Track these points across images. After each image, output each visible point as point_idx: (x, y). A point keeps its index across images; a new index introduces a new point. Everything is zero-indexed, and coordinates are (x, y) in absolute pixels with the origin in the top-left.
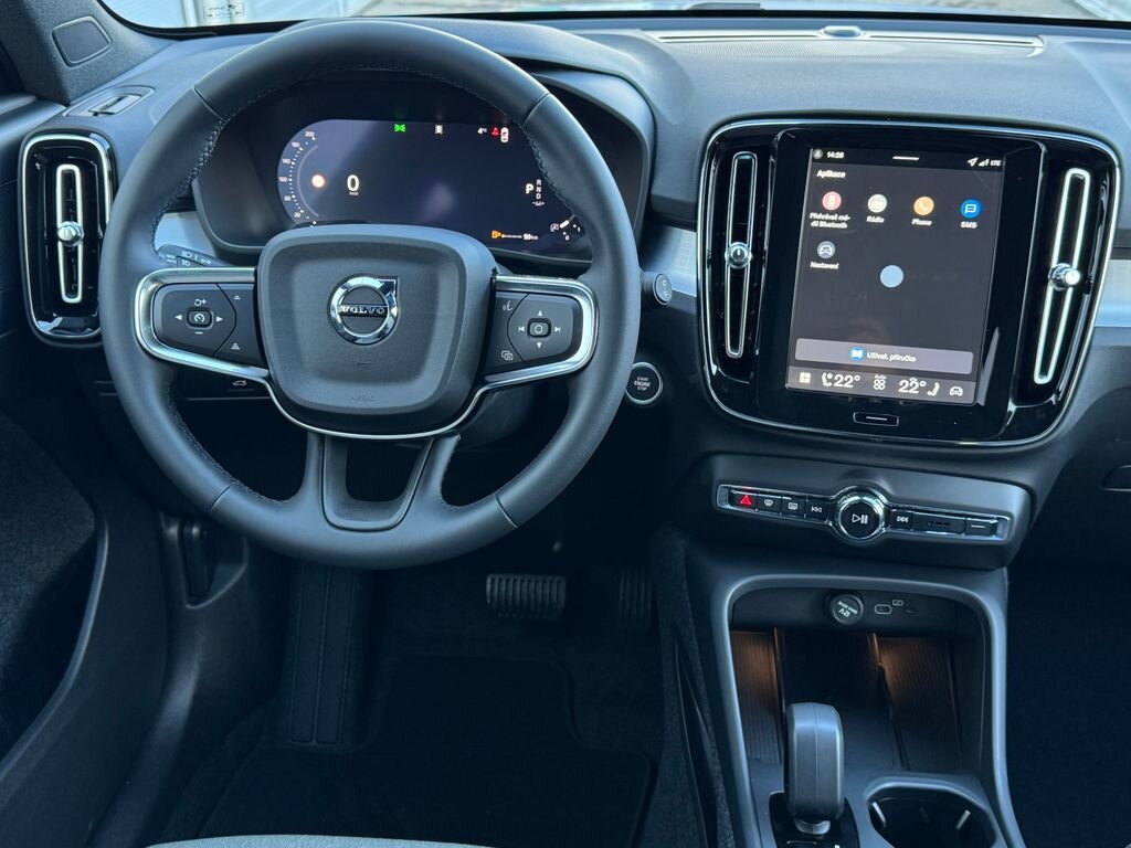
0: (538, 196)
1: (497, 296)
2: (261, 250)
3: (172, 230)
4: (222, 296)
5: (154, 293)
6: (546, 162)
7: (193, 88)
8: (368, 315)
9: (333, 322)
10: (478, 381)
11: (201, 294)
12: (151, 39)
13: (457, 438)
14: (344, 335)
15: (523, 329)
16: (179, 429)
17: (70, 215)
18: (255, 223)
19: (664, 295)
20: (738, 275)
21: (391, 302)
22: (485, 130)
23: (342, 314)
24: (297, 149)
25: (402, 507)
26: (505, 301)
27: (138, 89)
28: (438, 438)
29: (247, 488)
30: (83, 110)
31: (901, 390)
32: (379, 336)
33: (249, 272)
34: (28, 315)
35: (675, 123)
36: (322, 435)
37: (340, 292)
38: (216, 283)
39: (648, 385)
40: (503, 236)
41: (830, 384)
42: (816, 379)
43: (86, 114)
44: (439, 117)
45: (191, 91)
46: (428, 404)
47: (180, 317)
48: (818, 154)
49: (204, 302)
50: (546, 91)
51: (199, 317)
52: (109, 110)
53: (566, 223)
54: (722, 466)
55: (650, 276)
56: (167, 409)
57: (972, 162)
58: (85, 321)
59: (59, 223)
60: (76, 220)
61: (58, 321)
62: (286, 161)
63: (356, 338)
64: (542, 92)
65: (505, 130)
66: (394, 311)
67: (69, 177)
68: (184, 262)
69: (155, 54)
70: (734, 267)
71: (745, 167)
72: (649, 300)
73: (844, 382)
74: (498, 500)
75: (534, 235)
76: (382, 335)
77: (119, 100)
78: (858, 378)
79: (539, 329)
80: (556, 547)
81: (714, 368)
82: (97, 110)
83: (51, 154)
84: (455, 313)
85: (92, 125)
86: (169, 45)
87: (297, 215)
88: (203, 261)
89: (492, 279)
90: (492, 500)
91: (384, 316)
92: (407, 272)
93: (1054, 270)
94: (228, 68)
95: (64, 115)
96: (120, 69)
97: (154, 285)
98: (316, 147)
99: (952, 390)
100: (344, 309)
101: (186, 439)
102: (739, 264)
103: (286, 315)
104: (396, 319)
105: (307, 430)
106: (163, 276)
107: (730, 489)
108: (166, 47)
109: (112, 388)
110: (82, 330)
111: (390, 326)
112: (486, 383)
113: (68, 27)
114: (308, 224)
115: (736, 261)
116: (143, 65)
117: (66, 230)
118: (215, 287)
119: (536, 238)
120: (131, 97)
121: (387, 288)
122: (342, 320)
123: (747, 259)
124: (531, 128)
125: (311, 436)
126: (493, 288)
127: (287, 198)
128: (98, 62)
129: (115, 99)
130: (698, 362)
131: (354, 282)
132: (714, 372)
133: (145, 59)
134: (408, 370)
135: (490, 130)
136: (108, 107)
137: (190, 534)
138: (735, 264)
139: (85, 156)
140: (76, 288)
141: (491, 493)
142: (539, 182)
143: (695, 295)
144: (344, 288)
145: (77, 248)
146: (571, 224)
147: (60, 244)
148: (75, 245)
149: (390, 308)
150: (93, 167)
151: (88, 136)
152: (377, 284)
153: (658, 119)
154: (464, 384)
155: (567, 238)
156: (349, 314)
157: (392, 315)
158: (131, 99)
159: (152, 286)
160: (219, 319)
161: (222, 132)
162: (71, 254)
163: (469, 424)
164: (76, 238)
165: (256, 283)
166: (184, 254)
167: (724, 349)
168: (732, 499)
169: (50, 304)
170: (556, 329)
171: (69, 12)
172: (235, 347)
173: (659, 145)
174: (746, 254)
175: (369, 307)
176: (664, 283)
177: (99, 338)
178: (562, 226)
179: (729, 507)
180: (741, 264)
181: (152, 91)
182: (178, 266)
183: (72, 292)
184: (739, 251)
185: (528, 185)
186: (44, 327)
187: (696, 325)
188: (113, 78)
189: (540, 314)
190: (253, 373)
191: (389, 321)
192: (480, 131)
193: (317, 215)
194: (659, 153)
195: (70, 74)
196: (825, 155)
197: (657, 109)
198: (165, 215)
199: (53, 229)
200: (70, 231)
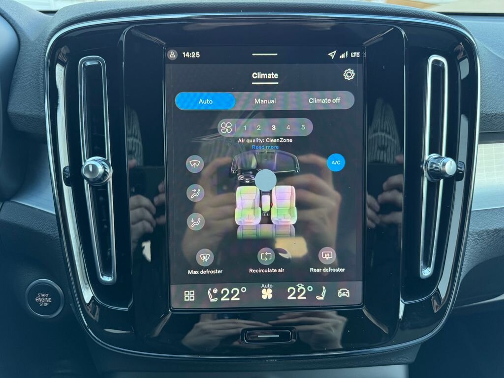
31: (289, 298)
39: (49, 300)
41: (216, 300)
42: (201, 296)
48: (172, 55)
57: (332, 55)
73: (230, 296)
78: (244, 289)
93: (427, 162)
123: (105, 174)
174: (100, 171)
180: (99, 181)
184: (90, 166)
196: (180, 55)
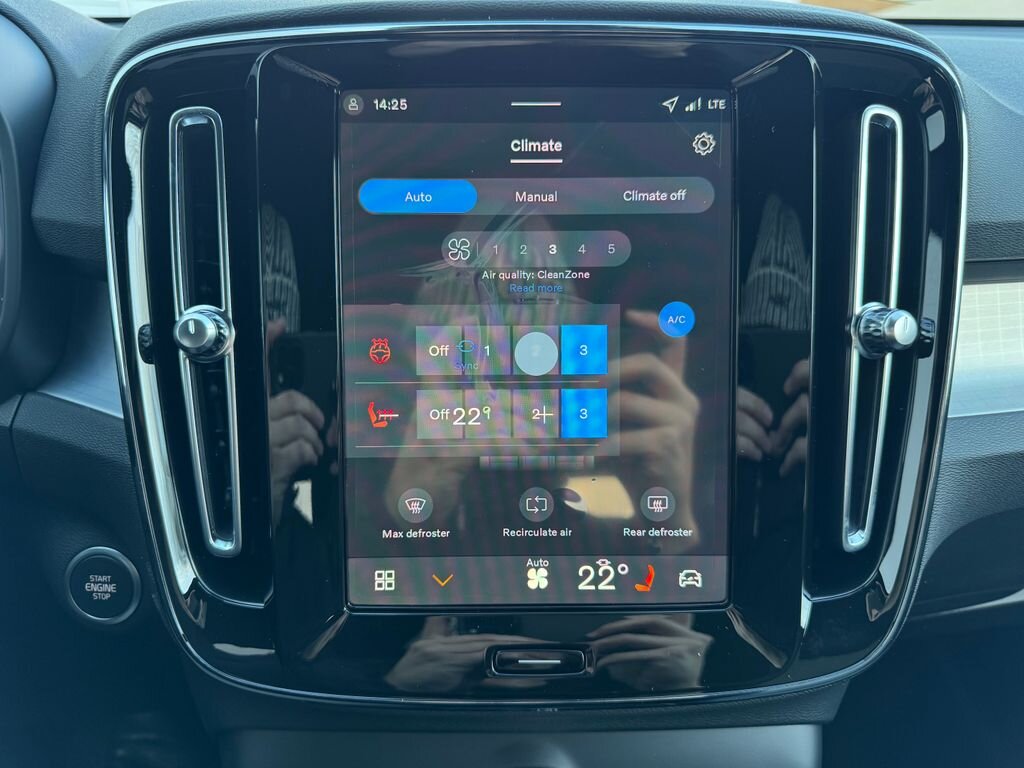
31: (582, 586)
39: (111, 588)
48: (353, 105)
57: (670, 104)
93: (859, 318)
99: (682, 576)
115: (188, 345)
153: (60, 74)
174: (210, 332)
184: (193, 323)
196: (368, 106)
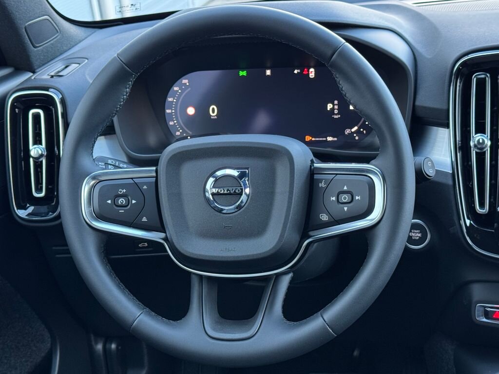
0: (336, 112)
1: (315, 178)
2: (160, 156)
3: (102, 147)
4: (135, 187)
5: (94, 186)
6: (345, 87)
7: (116, 55)
8: (230, 194)
9: (208, 200)
10: (304, 236)
11: (123, 186)
12: (83, 29)
13: (291, 275)
14: (215, 208)
15: (334, 199)
16: (110, 274)
17: (37, 141)
18: (152, 139)
19: (430, 172)
20: (481, 156)
21: (245, 184)
22: (299, 71)
23: (213, 194)
24: (177, 91)
25: (256, 323)
26: (320, 181)
27: (78, 60)
28: (278, 276)
29: (153, 313)
30: (44, 75)
32: (237, 208)
33: (152, 170)
34: (11, 206)
35: (429, 57)
36: (201, 276)
37: (211, 180)
38: (132, 178)
39: (420, 235)
40: (313, 139)
43: (46, 77)
44: (269, 65)
45: (115, 58)
46: (272, 252)
47: (109, 202)
49: (124, 191)
50: (344, 41)
51: (122, 201)
52: (60, 74)
53: (356, 128)
54: (477, 291)
55: (420, 159)
56: (102, 262)
58: (48, 208)
59: (31, 147)
60: (41, 144)
61: (31, 209)
62: (170, 99)
63: (222, 210)
64: (341, 42)
65: (312, 70)
66: (247, 191)
67: (36, 117)
68: (110, 167)
69: (86, 38)
70: (478, 151)
71: (481, 84)
72: (420, 175)
74: (322, 317)
75: (334, 137)
76: (239, 207)
77: (66, 67)
79: (345, 198)
80: (356, 353)
81: (468, 222)
82: (53, 74)
83: (24, 103)
84: (288, 190)
85: (50, 84)
86: (95, 32)
87: (178, 133)
88: (121, 165)
89: (311, 166)
90: (317, 317)
91: (241, 194)
92: (254, 164)
94: (137, 42)
95: (33, 78)
96: (65, 48)
97: (94, 182)
98: (189, 89)
100: (214, 191)
101: (113, 280)
102: (482, 149)
103: (177, 196)
104: (248, 196)
105: (190, 273)
106: (100, 175)
107: (485, 307)
108: (93, 33)
109: (68, 252)
110: (47, 214)
111: (245, 201)
112: (310, 237)
113: (34, 23)
114: (186, 138)
115: (479, 146)
116: (79, 45)
117: (35, 150)
118: (131, 181)
119: (336, 139)
120: (74, 65)
121: (242, 175)
122: (213, 198)
123: (487, 145)
124: (335, 66)
125: (193, 276)
126: (312, 172)
127: (171, 123)
128: (52, 44)
129: (63, 67)
130: (455, 218)
131: (219, 173)
132: (468, 224)
133: (80, 41)
134: (257, 230)
135: (302, 71)
136: (59, 72)
137: (110, 348)
138: (478, 149)
139: (47, 103)
140: (42, 188)
141: (317, 312)
142: (336, 102)
143: (451, 172)
144: (214, 177)
145: (42, 162)
146: (359, 128)
147: (31, 160)
148: (41, 160)
149: (245, 188)
150: (52, 110)
151: (48, 91)
152: (235, 173)
154: (296, 237)
155: (357, 138)
156: (218, 194)
157: (246, 194)
158: (74, 66)
159: (93, 182)
160: (134, 202)
161: (135, 82)
162: (38, 166)
163: (299, 266)
164: (42, 155)
165: (157, 177)
166: (110, 162)
167: (474, 208)
168: (487, 314)
169: (25, 199)
170: (357, 198)
171: (34, 14)
172: (144, 219)
173: (419, 72)
174: (486, 142)
175: (230, 189)
176: (430, 164)
177: (59, 217)
178: (354, 130)
179: (485, 320)
180: (483, 148)
181: (87, 61)
182: (106, 169)
183: (39, 190)
184: (481, 139)
185: (329, 105)
186: (22, 213)
187: (452, 192)
188: (61, 54)
189: (345, 188)
190: (156, 236)
191: (244, 198)
192: (296, 72)
193: (191, 133)
194: (419, 78)
195: (35, 52)
197: (415, 48)
198: (99, 138)
199: (27, 150)
200: (37, 151)
